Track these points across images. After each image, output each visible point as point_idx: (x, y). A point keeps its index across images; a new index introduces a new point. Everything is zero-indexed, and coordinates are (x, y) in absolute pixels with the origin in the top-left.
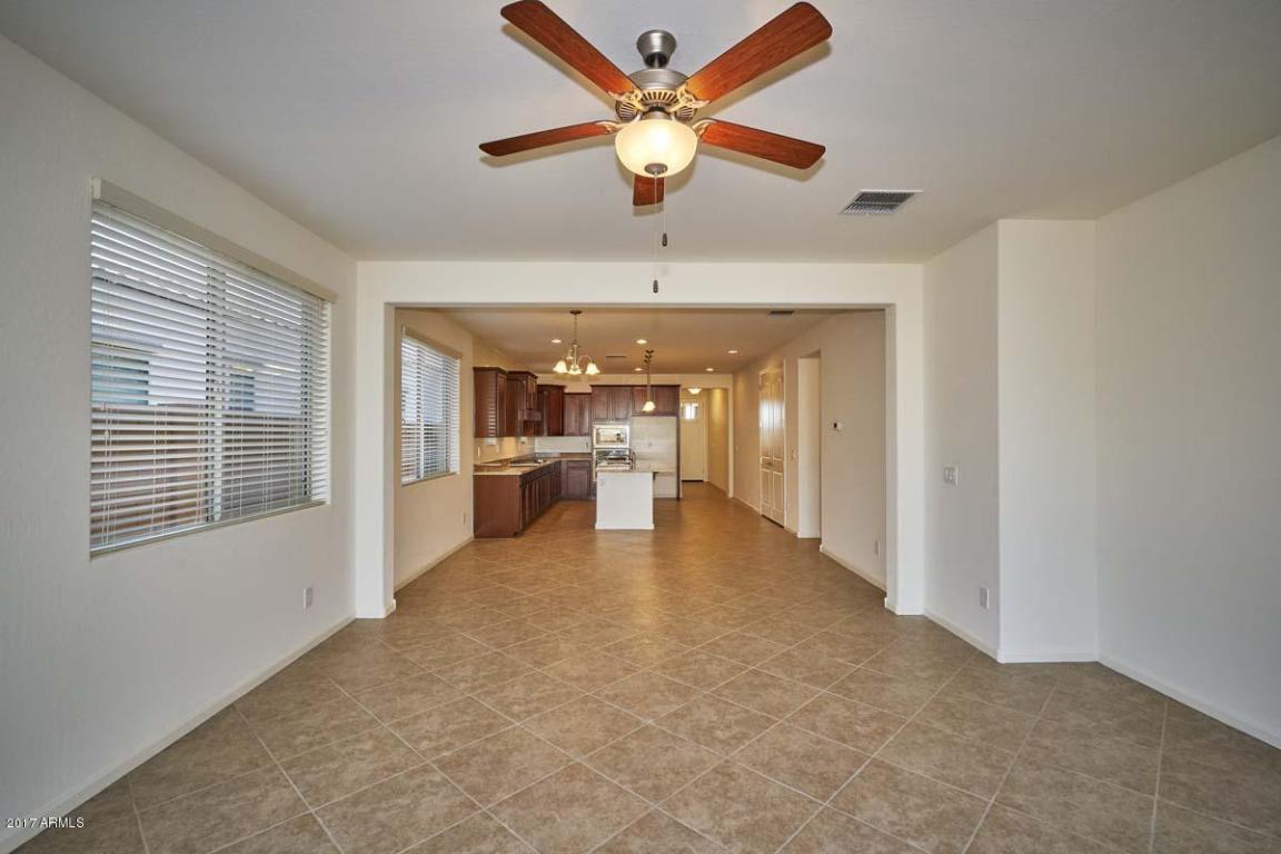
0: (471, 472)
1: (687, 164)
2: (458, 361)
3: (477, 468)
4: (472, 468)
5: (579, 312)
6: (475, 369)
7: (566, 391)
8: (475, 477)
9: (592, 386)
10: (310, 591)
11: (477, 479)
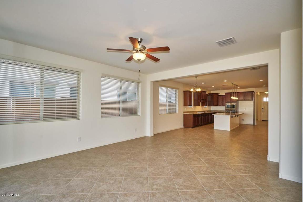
0: (183, 113)
1: (144, 59)
2: (178, 90)
3: (184, 112)
4: (183, 112)
5: (197, 77)
6: (184, 91)
7: (220, 95)
8: (184, 114)
9: (225, 93)
10: (136, 129)
11: (184, 115)
